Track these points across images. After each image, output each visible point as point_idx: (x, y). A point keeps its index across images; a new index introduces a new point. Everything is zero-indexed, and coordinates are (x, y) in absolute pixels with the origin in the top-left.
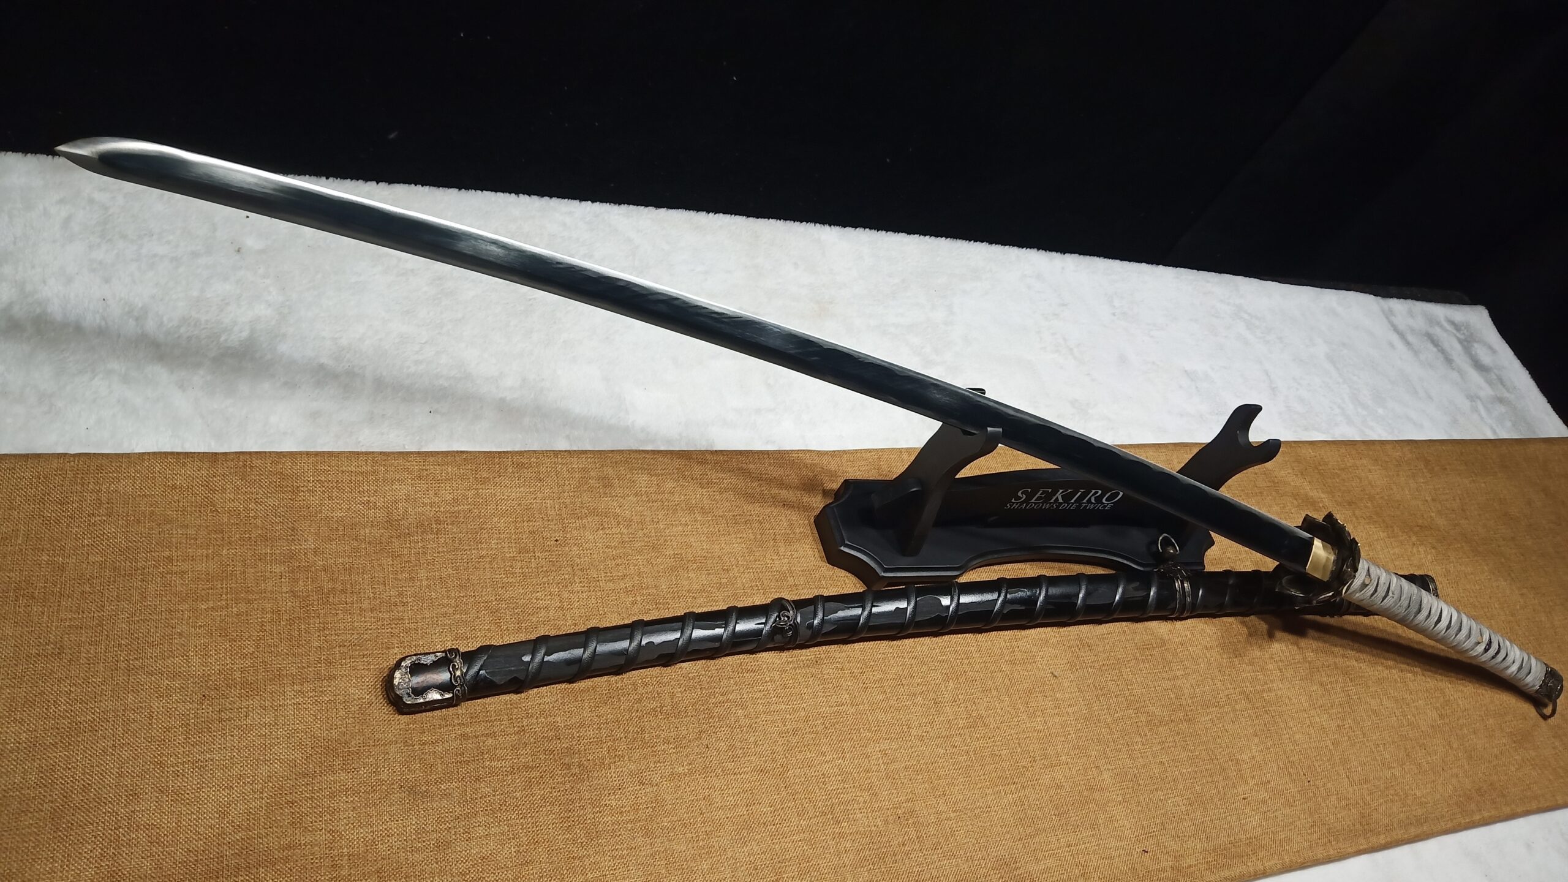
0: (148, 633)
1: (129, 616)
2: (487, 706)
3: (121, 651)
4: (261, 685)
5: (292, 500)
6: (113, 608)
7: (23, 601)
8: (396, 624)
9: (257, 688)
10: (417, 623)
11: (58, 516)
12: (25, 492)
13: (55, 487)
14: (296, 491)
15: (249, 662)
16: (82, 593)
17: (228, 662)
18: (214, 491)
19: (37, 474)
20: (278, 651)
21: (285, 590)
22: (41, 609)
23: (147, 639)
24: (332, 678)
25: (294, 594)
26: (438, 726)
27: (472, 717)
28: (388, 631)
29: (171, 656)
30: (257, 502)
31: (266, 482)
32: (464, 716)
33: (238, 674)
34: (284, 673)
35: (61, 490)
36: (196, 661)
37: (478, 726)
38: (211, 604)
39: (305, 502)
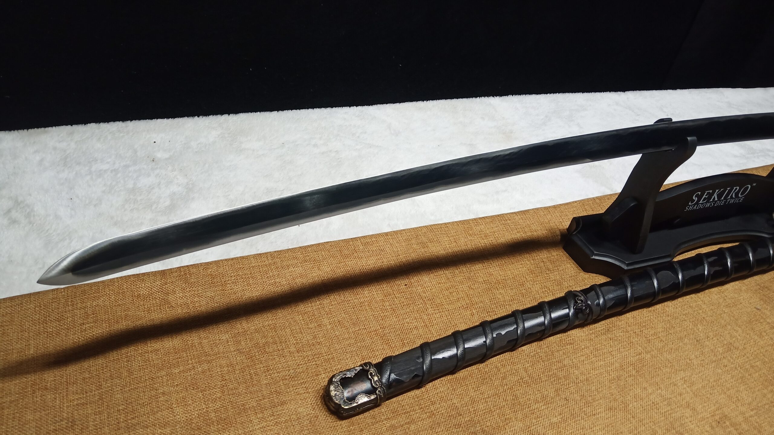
0: (139, 397)
1: (121, 388)
2: (401, 403)
3: (120, 415)
4: (233, 419)
5: (223, 291)
6: (108, 385)
7: (38, 393)
8: (318, 358)
9: (230, 421)
10: (332, 354)
11: (58, 330)
12: (31, 318)
13: (53, 311)
14: (224, 285)
15: (219, 404)
16: (84, 379)
17: (204, 407)
18: (168, 294)
19: (38, 304)
20: (239, 392)
21: (232, 349)
22: (53, 396)
23: (139, 402)
24: (283, 403)
25: (240, 352)
26: (371, 424)
27: (393, 413)
28: (313, 364)
29: (159, 411)
30: (199, 296)
31: (202, 282)
32: (387, 413)
33: (213, 415)
34: (247, 407)
35: (57, 312)
36: (178, 410)
37: (400, 418)
38: (181, 368)
39: (232, 291)
